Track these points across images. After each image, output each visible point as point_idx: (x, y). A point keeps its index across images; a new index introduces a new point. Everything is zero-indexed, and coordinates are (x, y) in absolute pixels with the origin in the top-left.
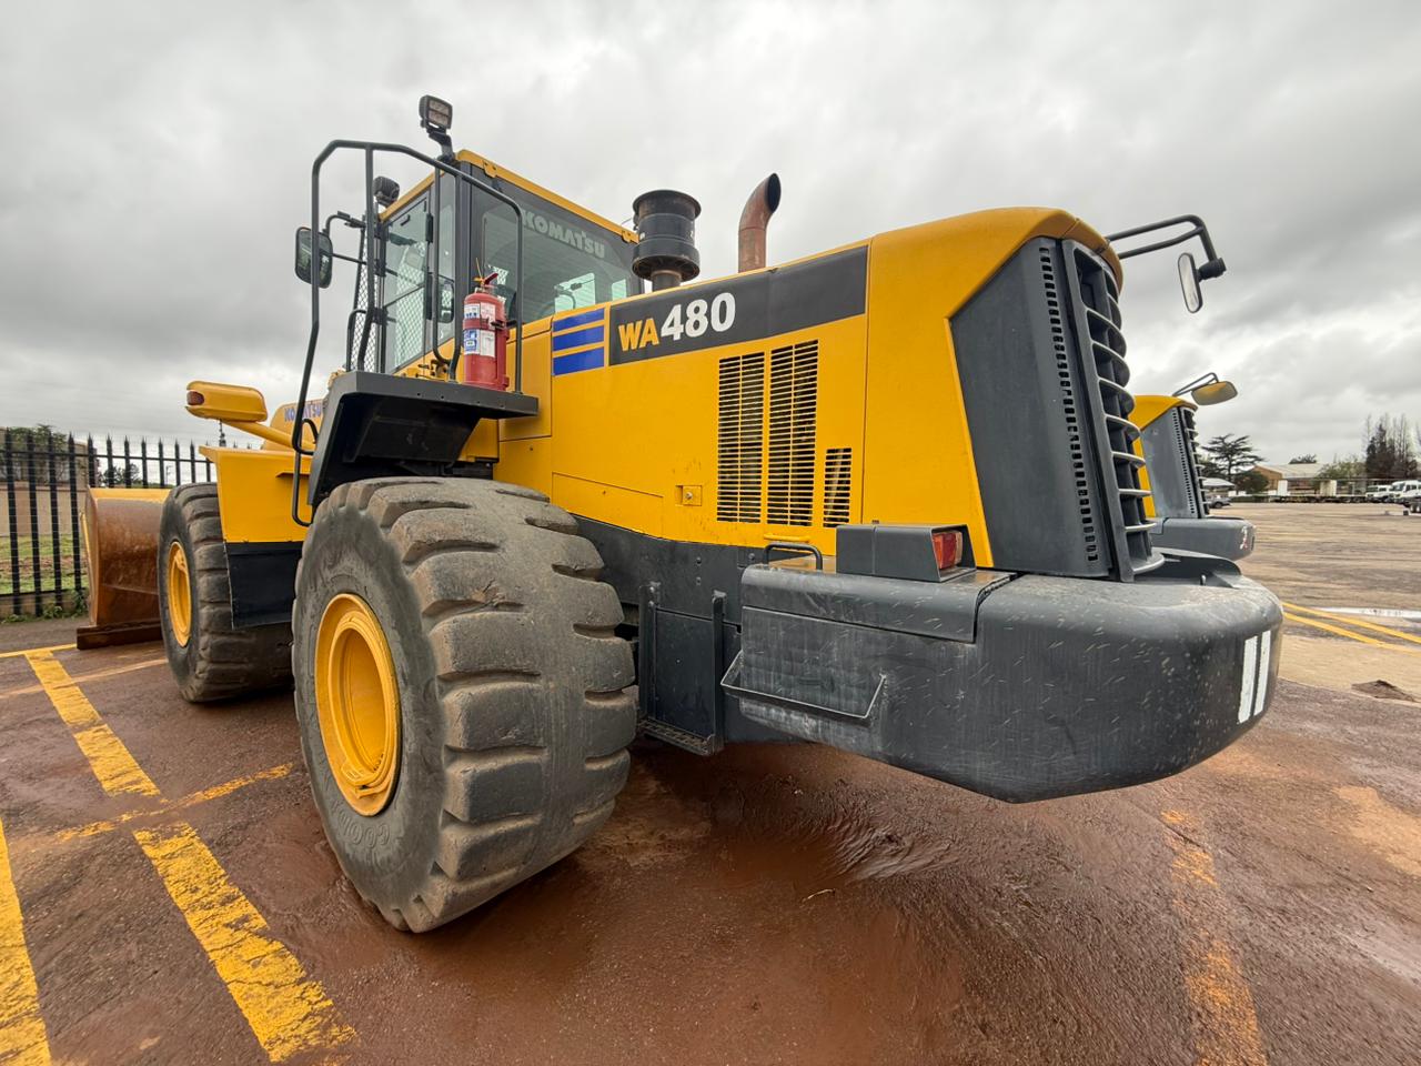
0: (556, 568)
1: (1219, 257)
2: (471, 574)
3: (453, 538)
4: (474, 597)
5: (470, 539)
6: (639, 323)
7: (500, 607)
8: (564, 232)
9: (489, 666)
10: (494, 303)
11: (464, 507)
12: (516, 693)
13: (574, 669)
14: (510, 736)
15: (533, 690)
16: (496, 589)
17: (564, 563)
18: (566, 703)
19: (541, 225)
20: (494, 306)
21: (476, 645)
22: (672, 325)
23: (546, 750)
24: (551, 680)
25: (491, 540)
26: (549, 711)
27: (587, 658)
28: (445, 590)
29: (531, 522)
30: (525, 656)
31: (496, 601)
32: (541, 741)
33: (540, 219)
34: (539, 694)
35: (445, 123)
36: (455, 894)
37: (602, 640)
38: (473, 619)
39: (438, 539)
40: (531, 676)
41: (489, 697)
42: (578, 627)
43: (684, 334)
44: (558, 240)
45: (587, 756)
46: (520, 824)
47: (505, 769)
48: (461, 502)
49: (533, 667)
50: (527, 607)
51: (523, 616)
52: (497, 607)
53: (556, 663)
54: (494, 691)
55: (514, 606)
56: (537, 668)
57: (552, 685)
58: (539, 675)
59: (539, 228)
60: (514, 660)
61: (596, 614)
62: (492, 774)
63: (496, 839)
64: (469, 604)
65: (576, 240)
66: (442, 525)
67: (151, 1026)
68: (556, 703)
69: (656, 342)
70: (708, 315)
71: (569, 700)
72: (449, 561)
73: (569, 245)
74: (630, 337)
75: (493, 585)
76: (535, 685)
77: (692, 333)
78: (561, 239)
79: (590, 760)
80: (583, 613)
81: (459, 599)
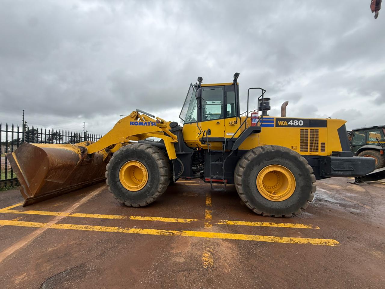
6: (283, 122)
22: (291, 123)
43: (293, 125)
69: (287, 125)
70: (298, 123)
74: (280, 123)
77: (294, 125)
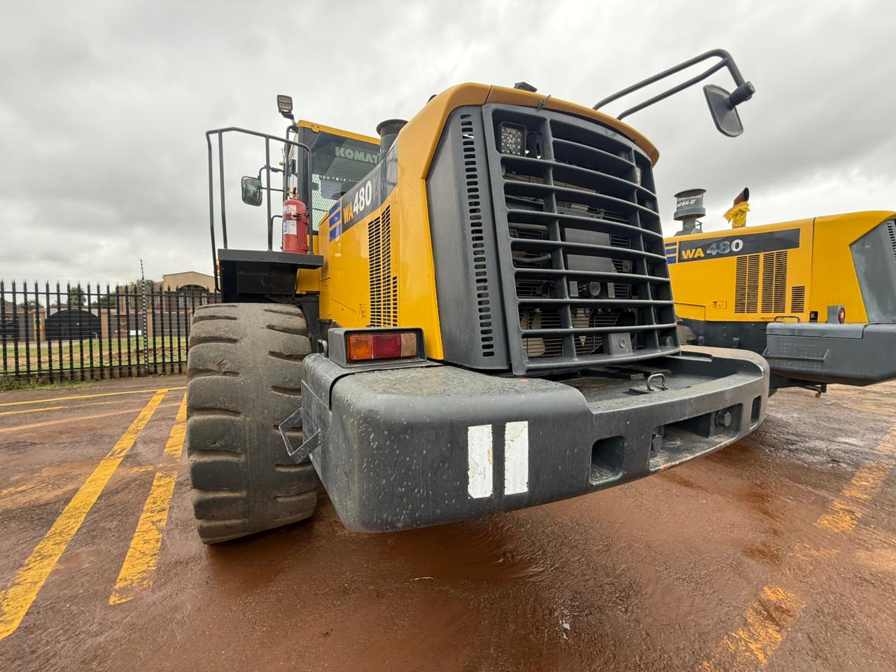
0: (272, 353)
1: (746, 81)
2: (212, 355)
3: (214, 335)
4: (210, 368)
5: (222, 336)
7: (228, 374)
8: (365, 156)
9: (207, 405)
10: (295, 204)
11: (235, 319)
12: (224, 422)
13: (266, 412)
14: (217, 445)
15: (235, 421)
16: (225, 364)
17: (278, 351)
18: (258, 431)
19: (349, 154)
20: (295, 206)
21: (201, 394)
23: (243, 456)
24: (248, 416)
25: (235, 337)
26: (244, 434)
27: (277, 406)
28: (194, 363)
29: (271, 327)
30: (232, 402)
31: (224, 370)
32: (239, 449)
33: (348, 151)
34: (238, 424)
35: (290, 108)
36: (201, 526)
37: (292, 396)
38: (205, 379)
39: (204, 336)
40: (237, 413)
41: (205, 423)
42: (275, 388)
43: (359, 210)
44: (361, 161)
45: (276, 463)
46: (231, 495)
47: (214, 462)
48: (233, 316)
49: (237, 408)
50: (241, 375)
51: (237, 379)
52: (225, 373)
53: (254, 407)
54: (208, 419)
55: (235, 374)
56: (240, 409)
57: (248, 419)
58: (240, 413)
59: (347, 155)
60: (224, 403)
61: (291, 381)
62: (205, 464)
63: (214, 500)
64: (207, 371)
65: (373, 159)
66: (210, 328)
67: (92, 559)
68: (251, 430)
69: (352, 216)
71: (260, 429)
72: (203, 348)
73: (369, 163)
74: (346, 214)
75: (224, 362)
76: (237, 418)
78: (363, 160)
79: (278, 465)
80: (281, 379)
81: (201, 368)
